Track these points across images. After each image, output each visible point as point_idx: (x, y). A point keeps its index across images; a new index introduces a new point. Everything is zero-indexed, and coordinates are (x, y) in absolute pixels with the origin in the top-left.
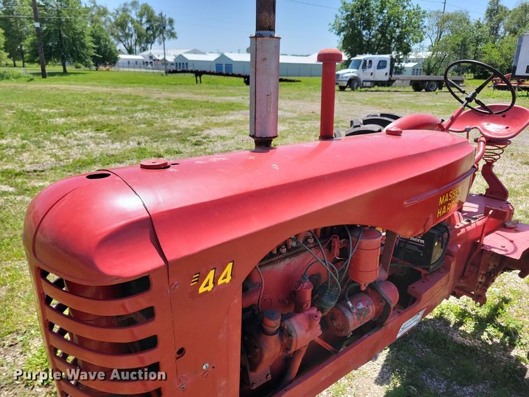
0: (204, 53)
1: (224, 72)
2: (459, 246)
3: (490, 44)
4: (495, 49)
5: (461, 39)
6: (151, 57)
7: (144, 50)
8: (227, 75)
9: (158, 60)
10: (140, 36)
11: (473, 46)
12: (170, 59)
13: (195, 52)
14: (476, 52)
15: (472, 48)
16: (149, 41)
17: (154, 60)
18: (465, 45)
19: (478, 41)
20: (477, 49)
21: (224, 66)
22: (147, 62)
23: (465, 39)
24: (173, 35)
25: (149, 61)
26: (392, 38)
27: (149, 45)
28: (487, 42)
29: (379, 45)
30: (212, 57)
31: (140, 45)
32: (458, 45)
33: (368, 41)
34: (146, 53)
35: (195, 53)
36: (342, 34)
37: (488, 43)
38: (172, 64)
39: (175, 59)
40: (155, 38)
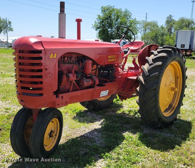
2: (120, 77)
3: (168, 36)
4: (171, 39)
5: (155, 34)
11: (161, 37)
14: (162, 40)
15: (160, 38)
18: (157, 37)
19: (163, 35)
20: (162, 39)
23: (156, 34)
26: (122, 32)
29: (116, 36)
32: (154, 37)
33: (111, 34)
36: (98, 30)
37: (167, 36)
38: (11, 44)
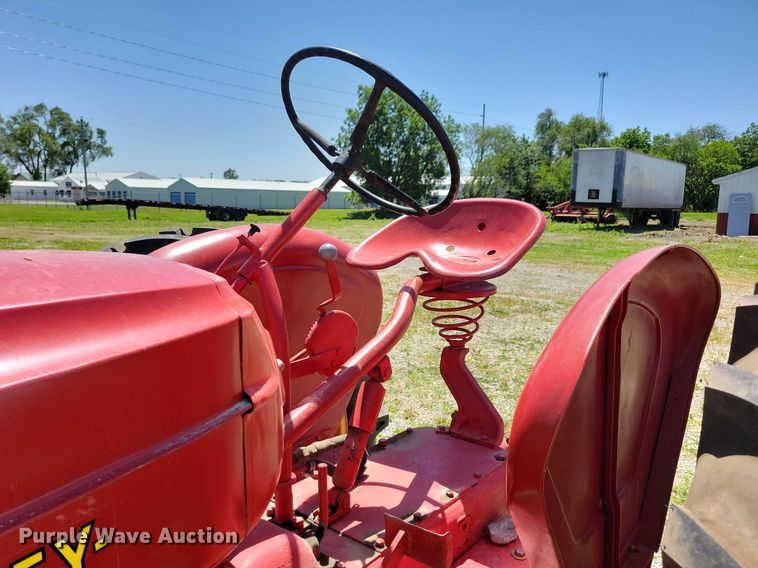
0: (154, 178)
1: (183, 202)
3: (544, 168)
4: (551, 173)
5: (508, 160)
6: (68, 184)
7: (60, 174)
8: (187, 207)
9: (81, 188)
10: (52, 154)
11: (523, 168)
12: (100, 186)
13: (141, 176)
14: (527, 176)
15: (523, 172)
16: (69, 160)
17: (74, 188)
18: (513, 168)
19: (529, 163)
20: (528, 173)
21: (183, 195)
22: (62, 191)
23: (512, 161)
24: (106, 152)
25: (65, 189)
27: (68, 168)
28: (540, 164)
30: (165, 183)
31: (51, 168)
32: (505, 167)
33: (388, 161)
34: (61, 178)
35: (142, 178)
37: (542, 166)
38: (102, 193)
39: (106, 187)
40: (77, 157)
